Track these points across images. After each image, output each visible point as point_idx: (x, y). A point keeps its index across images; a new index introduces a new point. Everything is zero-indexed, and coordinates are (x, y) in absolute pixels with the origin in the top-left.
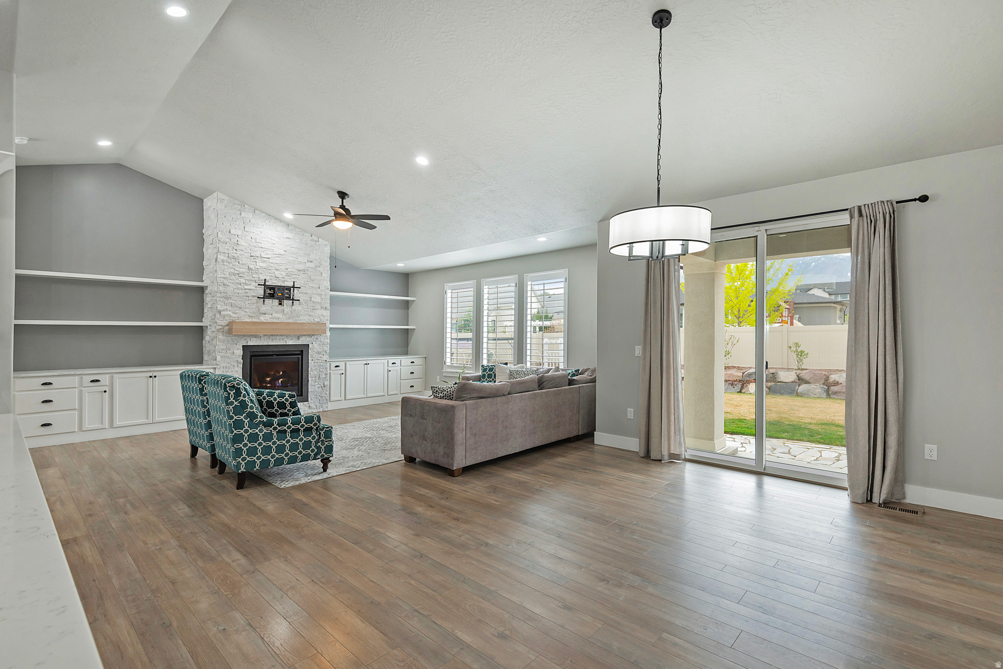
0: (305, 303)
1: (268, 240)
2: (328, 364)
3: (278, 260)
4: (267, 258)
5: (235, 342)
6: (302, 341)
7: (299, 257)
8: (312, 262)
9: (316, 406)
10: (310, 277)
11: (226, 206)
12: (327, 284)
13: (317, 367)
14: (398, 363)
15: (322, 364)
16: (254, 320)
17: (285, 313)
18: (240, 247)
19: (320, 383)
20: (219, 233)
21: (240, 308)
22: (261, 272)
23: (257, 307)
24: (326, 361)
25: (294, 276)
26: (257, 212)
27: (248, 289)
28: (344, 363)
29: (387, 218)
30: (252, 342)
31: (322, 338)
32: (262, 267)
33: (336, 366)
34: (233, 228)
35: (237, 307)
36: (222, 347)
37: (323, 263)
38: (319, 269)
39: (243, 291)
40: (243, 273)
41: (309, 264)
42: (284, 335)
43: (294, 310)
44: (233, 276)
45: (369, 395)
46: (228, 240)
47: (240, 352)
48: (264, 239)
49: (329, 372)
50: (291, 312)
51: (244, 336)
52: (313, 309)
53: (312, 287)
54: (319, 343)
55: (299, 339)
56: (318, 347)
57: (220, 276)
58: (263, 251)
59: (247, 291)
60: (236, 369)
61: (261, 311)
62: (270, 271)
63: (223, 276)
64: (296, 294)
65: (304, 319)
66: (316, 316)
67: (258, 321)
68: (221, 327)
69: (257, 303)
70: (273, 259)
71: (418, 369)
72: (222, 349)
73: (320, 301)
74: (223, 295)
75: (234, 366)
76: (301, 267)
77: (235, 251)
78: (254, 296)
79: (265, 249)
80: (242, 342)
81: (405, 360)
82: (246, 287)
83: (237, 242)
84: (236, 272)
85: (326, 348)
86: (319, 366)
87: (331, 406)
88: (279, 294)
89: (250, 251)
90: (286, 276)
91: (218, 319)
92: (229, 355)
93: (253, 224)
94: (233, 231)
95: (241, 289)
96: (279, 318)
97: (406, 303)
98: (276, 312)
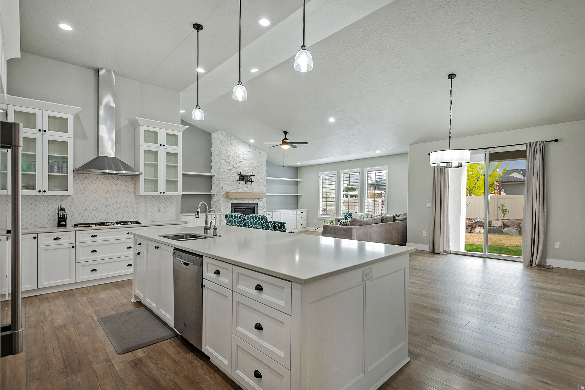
0: (256, 183)
2: (266, 212)
3: (245, 162)
4: (241, 162)
5: (228, 202)
6: (255, 202)
7: (254, 161)
8: (259, 163)
10: (258, 170)
11: (225, 138)
12: (265, 173)
14: (295, 213)
15: (263, 213)
16: (236, 191)
17: (248, 188)
18: (230, 157)
20: (222, 150)
21: (230, 186)
22: (238, 168)
23: (237, 185)
25: (252, 170)
26: (237, 139)
28: (272, 212)
29: (307, 143)
30: (235, 202)
31: (263, 200)
32: (239, 166)
33: (269, 214)
34: (228, 147)
36: (223, 204)
37: (264, 163)
38: (262, 166)
40: (231, 169)
41: (258, 164)
42: (248, 199)
43: (252, 187)
44: (227, 171)
46: (226, 153)
47: (230, 207)
48: (240, 153)
50: (251, 187)
51: (232, 199)
52: (260, 186)
53: (259, 175)
54: (262, 202)
55: (253, 201)
56: (262, 205)
59: (233, 177)
61: (238, 187)
62: (242, 168)
64: (253, 179)
65: (256, 191)
66: (261, 189)
67: (237, 192)
68: (223, 195)
69: (237, 183)
70: (243, 162)
71: (304, 216)
72: (223, 205)
73: (262, 182)
74: (224, 179)
76: (255, 165)
77: (228, 159)
78: (235, 180)
79: (240, 157)
80: (231, 202)
81: (299, 211)
82: (232, 176)
83: (229, 154)
84: (229, 169)
85: (265, 205)
88: (246, 179)
89: (234, 158)
90: (249, 170)
91: (222, 191)
93: (235, 145)
94: (227, 149)
95: (231, 177)
96: (245, 191)
97: (297, 182)
98: (245, 188)
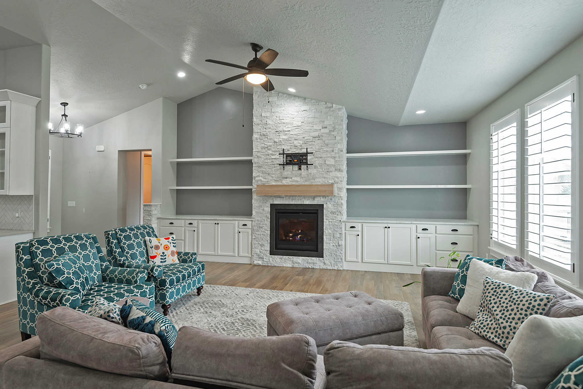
0: (320, 166)
1: (289, 116)
2: (343, 224)
3: (296, 131)
4: (288, 131)
5: (265, 201)
6: (317, 201)
7: (314, 125)
8: (326, 127)
9: (331, 263)
10: (325, 141)
11: (259, 97)
12: (344, 146)
13: (331, 227)
14: (432, 229)
15: (336, 224)
16: (279, 183)
17: (302, 176)
18: (269, 126)
19: (334, 242)
21: (269, 174)
22: (283, 143)
23: (281, 172)
24: (340, 221)
25: (310, 143)
27: (275, 159)
28: (360, 224)
30: (277, 202)
31: (336, 199)
32: (284, 139)
33: (352, 227)
34: (264, 112)
35: (266, 173)
36: (256, 205)
37: (337, 127)
38: (333, 133)
39: (271, 161)
40: (270, 146)
41: (323, 131)
42: (301, 196)
43: (310, 173)
44: (264, 150)
45: (391, 262)
46: (261, 122)
47: (268, 209)
48: (285, 116)
49: (344, 232)
50: (307, 175)
51: (271, 196)
52: (328, 172)
53: (327, 151)
54: (333, 203)
55: (314, 199)
56: (333, 207)
57: (255, 151)
58: (285, 125)
59: (273, 160)
60: (266, 222)
61: (283, 176)
62: (290, 142)
63: (257, 150)
64: (310, 159)
65: (319, 181)
66: (330, 178)
67: (281, 184)
68: (255, 189)
69: (280, 169)
70: (292, 131)
71: (464, 239)
72: (257, 207)
73: (333, 163)
75: (264, 220)
76: (316, 134)
77: (265, 130)
79: (287, 124)
80: (269, 201)
81: (443, 227)
82: (273, 157)
83: (266, 122)
84: (266, 146)
85: (340, 209)
86: (333, 225)
87: (346, 266)
88: (295, 161)
90: (303, 144)
91: (254, 183)
92: (261, 211)
93: (278, 105)
94: (263, 115)
95: (270, 159)
96: (297, 181)
97: (465, 158)
98: (296, 176)
